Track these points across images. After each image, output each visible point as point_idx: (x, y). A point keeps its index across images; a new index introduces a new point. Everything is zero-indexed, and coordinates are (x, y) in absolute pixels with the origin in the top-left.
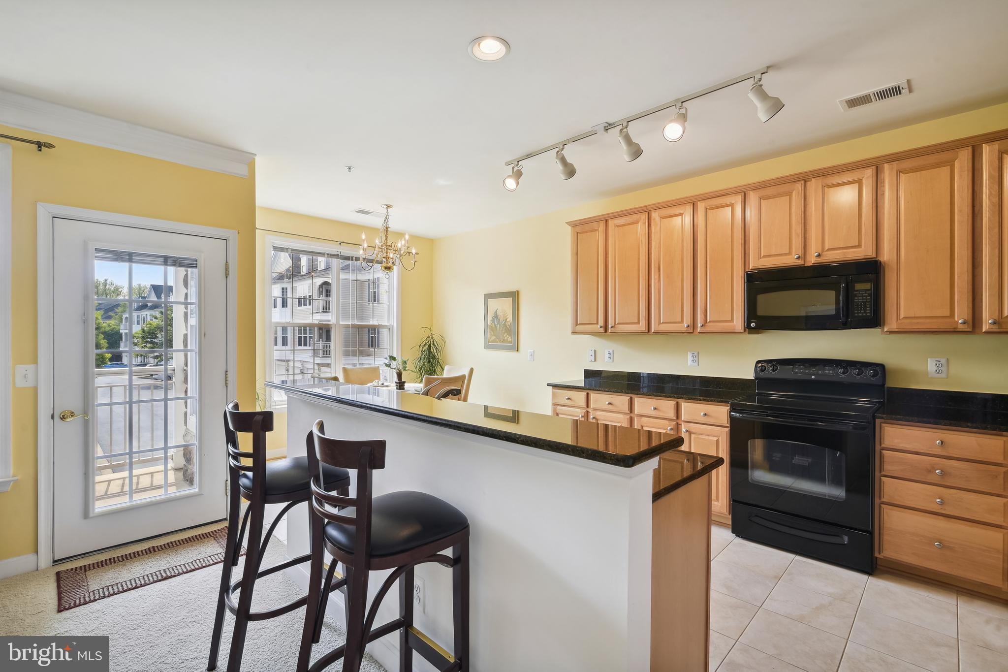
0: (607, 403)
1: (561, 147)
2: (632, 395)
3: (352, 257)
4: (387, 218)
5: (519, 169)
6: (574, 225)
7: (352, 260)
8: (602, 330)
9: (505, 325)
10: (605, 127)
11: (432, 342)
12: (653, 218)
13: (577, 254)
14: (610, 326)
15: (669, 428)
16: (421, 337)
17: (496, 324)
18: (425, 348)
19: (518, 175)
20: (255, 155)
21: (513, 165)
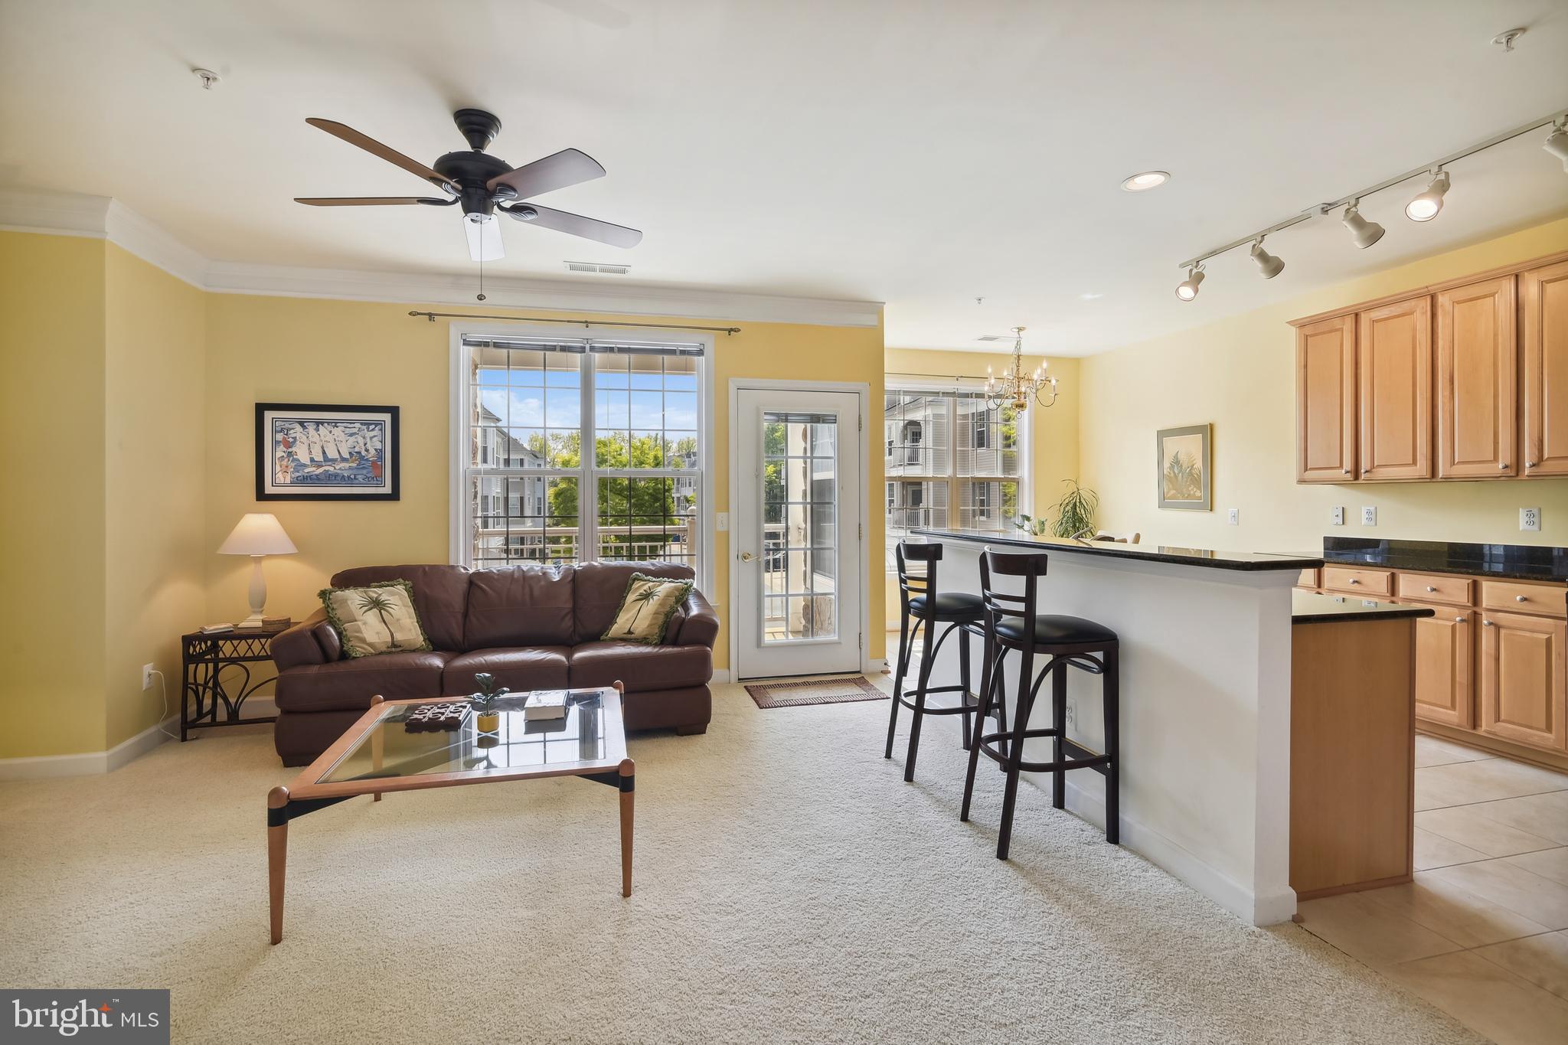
0: (1351, 580)
1: (1259, 239)
2: (1395, 571)
3: (971, 394)
4: (1018, 343)
5: (1200, 270)
6: (1302, 325)
7: (972, 397)
8: (1349, 476)
9: (1191, 474)
10: (1323, 208)
11: (1078, 500)
12: (1440, 304)
13: (1306, 366)
14: (1363, 471)
15: (1458, 619)
16: (1064, 492)
17: (1176, 472)
18: (1069, 508)
19: (1197, 279)
20: (884, 303)
21: (1190, 267)
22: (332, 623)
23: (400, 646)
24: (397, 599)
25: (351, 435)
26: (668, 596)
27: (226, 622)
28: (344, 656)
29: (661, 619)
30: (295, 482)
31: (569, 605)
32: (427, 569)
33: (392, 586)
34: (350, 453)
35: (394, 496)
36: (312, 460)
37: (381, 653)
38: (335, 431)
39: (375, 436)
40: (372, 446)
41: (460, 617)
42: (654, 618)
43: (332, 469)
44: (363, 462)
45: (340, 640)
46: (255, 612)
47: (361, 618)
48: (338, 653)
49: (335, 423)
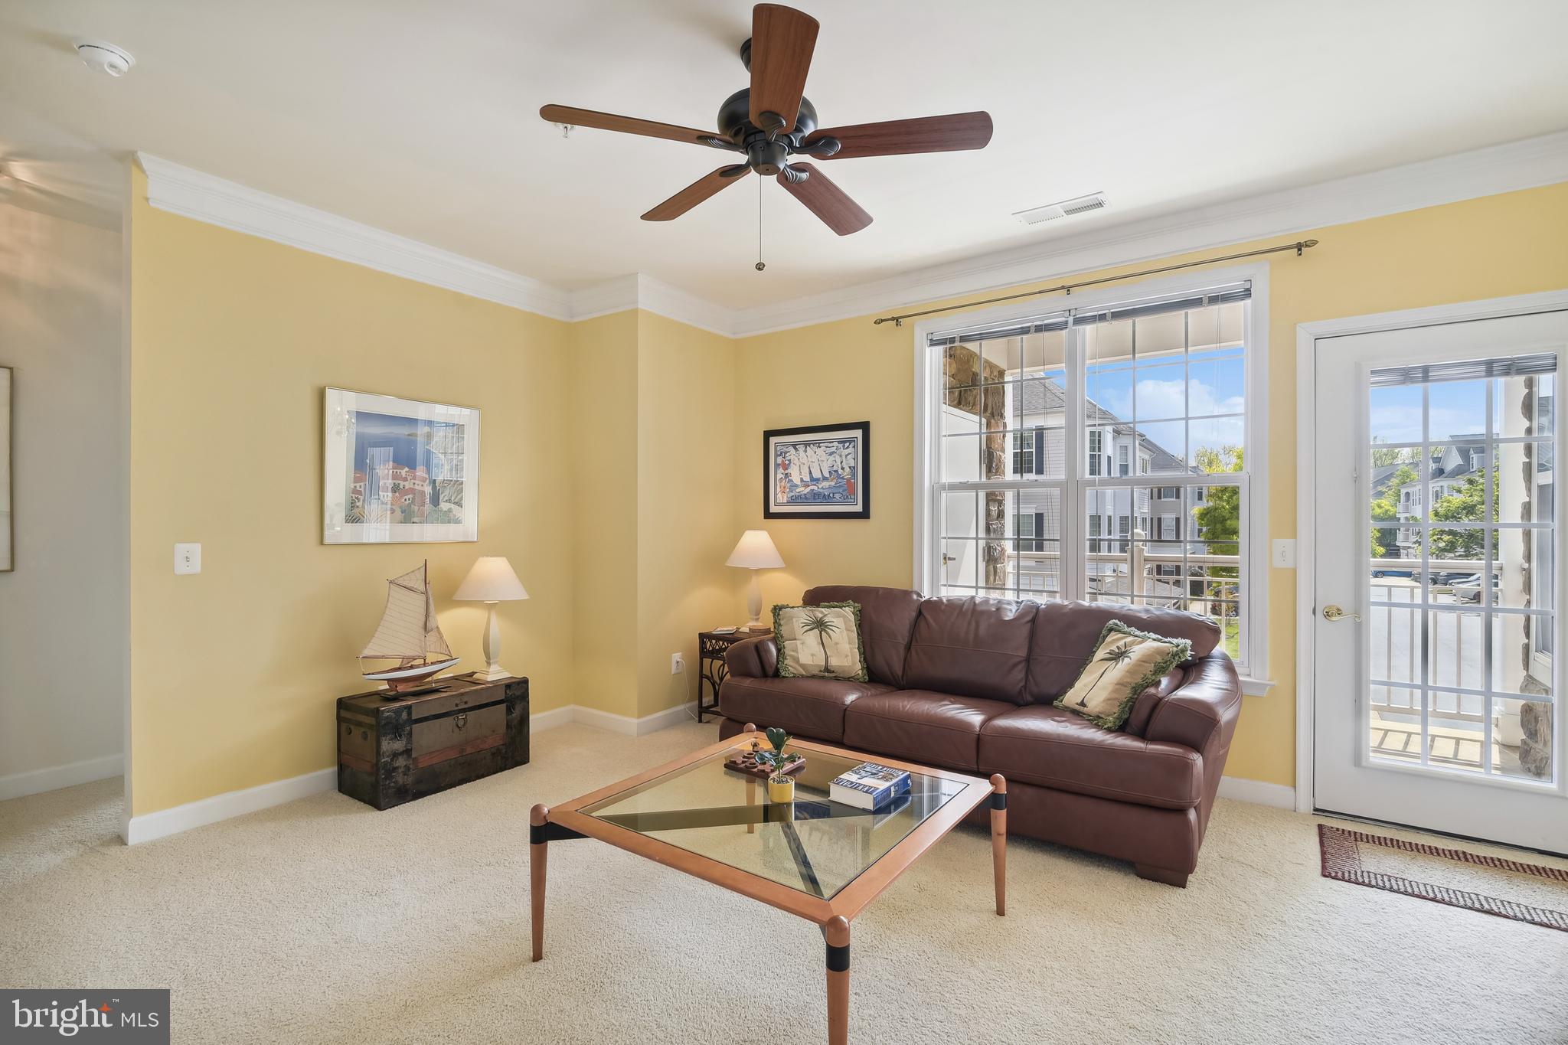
22: (775, 640)
23: (833, 672)
24: (842, 621)
25: (831, 454)
26: (1143, 661)
27: (730, 625)
28: (777, 674)
29: (1127, 692)
30: (793, 501)
31: (1023, 653)
32: (880, 593)
33: (841, 607)
34: (830, 472)
35: (865, 514)
36: (802, 480)
37: (813, 677)
38: (819, 451)
39: (850, 454)
40: (847, 464)
41: (902, 651)
42: (1116, 691)
43: (815, 488)
44: (840, 480)
45: (778, 656)
46: (752, 619)
47: (801, 637)
48: (773, 670)
49: (818, 443)
